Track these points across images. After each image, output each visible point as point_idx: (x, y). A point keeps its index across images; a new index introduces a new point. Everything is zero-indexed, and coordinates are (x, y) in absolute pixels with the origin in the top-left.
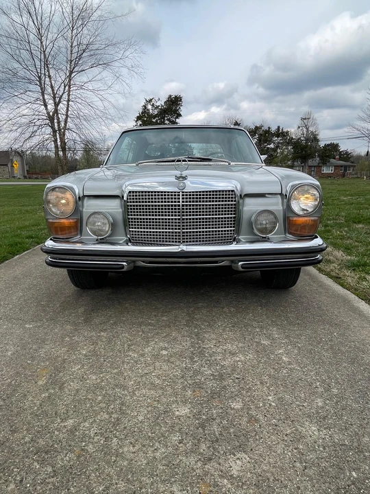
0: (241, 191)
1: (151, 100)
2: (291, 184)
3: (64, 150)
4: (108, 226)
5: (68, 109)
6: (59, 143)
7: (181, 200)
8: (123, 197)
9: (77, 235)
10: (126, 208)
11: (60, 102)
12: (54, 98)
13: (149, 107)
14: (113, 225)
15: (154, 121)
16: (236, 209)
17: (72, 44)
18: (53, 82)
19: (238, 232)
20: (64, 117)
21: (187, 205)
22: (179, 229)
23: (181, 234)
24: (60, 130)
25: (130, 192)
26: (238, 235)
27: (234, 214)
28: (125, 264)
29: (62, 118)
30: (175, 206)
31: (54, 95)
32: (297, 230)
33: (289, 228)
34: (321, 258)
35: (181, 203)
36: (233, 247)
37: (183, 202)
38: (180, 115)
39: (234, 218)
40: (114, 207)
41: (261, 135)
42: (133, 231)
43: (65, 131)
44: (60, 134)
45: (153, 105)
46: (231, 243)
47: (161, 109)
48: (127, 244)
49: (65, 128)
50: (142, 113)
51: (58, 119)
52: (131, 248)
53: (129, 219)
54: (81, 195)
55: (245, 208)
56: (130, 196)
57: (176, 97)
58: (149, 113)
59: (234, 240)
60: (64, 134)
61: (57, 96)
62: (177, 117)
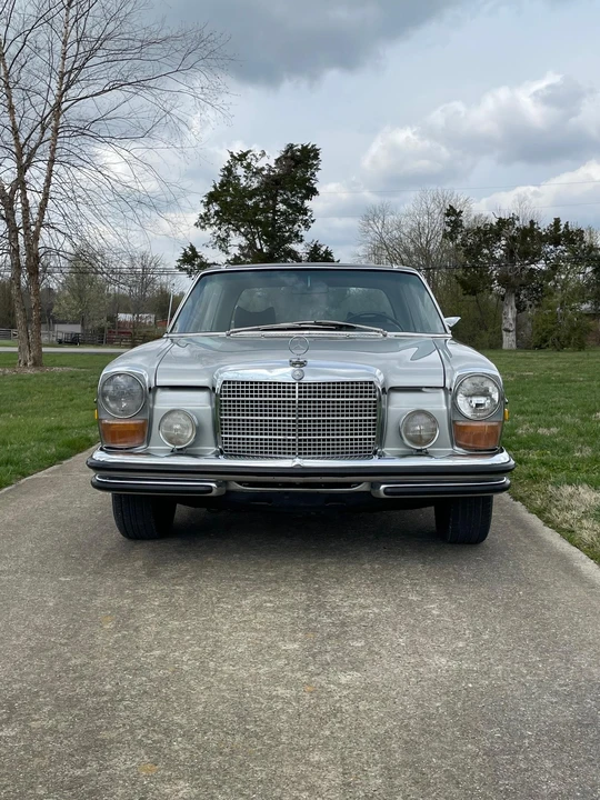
0: (385, 382)
1: (243, 156)
2: (457, 374)
3: (34, 272)
4: (191, 431)
5: (48, 181)
6: (23, 258)
7: (297, 394)
8: (214, 389)
9: (142, 444)
10: (219, 406)
11: (29, 164)
12: (19, 155)
13: (240, 171)
14: (199, 430)
15: (250, 203)
16: (378, 409)
17: (66, 38)
18: (18, 120)
19: (380, 441)
20: (40, 198)
21: (305, 402)
22: (294, 435)
23: (297, 442)
24: (27, 228)
25: (225, 382)
26: (382, 446)
27: (374, 415)
28: (213, 485)
29: (34, 198)
30: (289, 402)
31: (20, 148)
32: (467, 441)
33: (458, 437)
34: (509, 482)
35: (297, 399)
36: (375, 462)
37: (300, 397)
38: (313, 192)
39: (374, 420)
40: (200, 403)
41: (513, 239)
42: (226, 438)
43: (38, 231)
44: (26, 235)
45: (248, 167)
46: (370, 457)
47: (268, 176)
48: (217, 456)
49: (40, 223)
50: (222, 185)
51: (25, 203)
52: (223, 462)
53: (222, 420)
54: (153, 385)
55: (391, 408)
56: (225, 387)
57: (304, 148)
58: (239, 184)
59: (375, 453)
60: (37, 237)
61: (25, 150)
62: (307, 197)
